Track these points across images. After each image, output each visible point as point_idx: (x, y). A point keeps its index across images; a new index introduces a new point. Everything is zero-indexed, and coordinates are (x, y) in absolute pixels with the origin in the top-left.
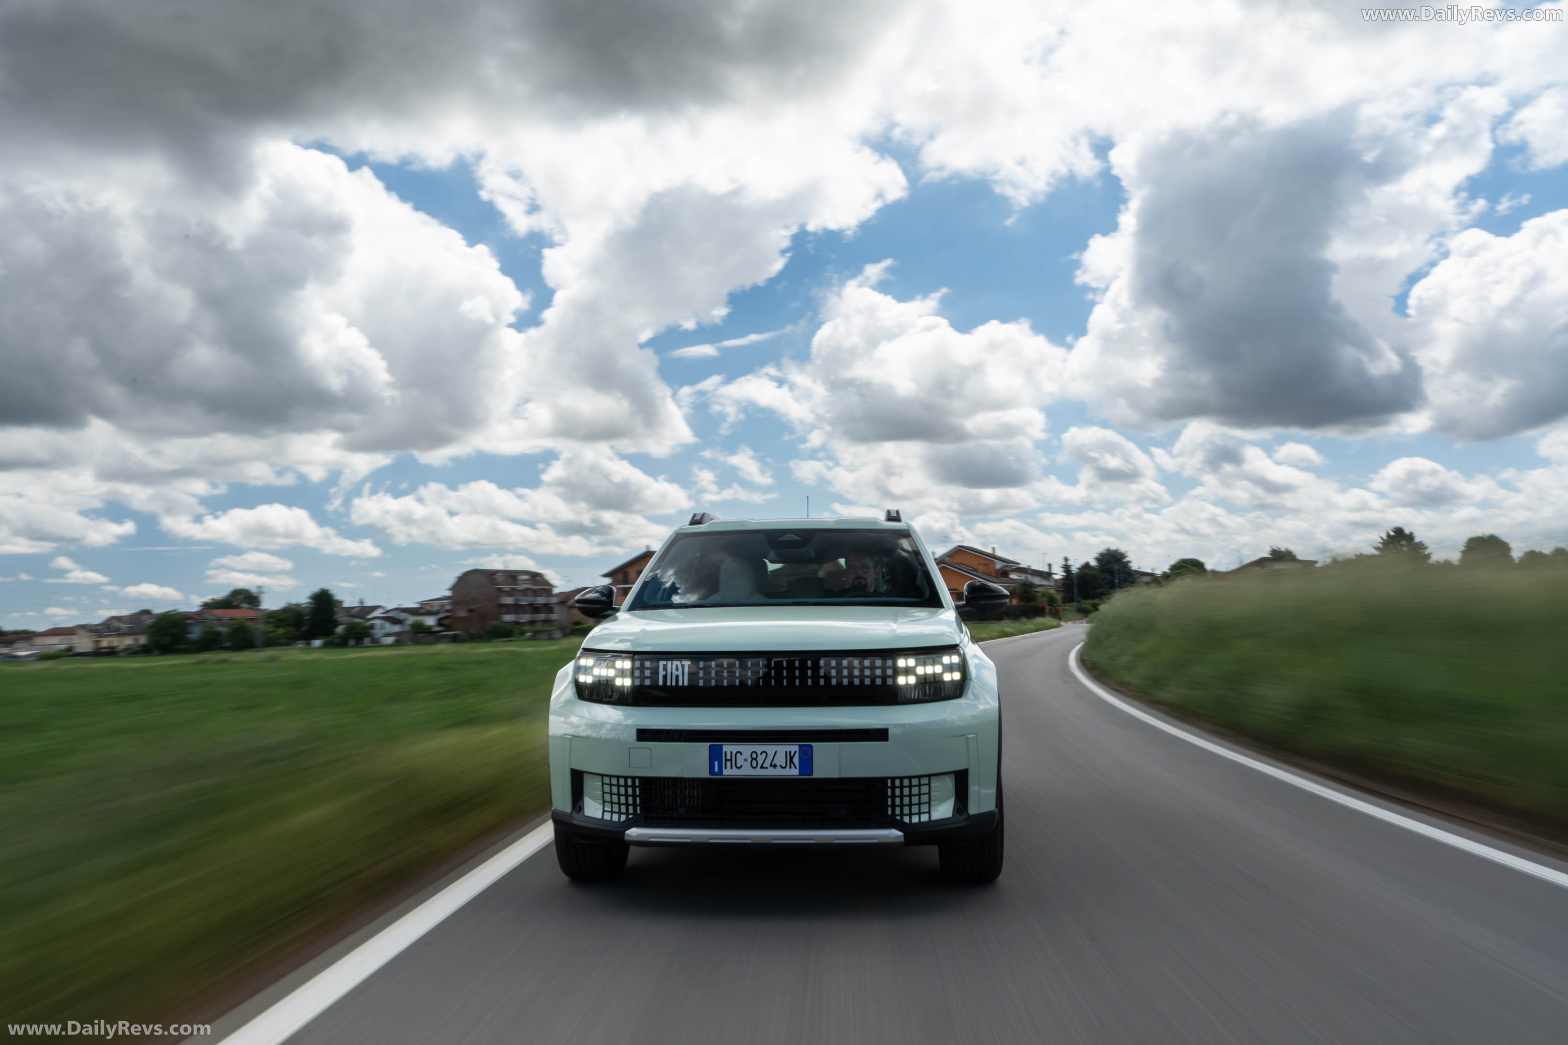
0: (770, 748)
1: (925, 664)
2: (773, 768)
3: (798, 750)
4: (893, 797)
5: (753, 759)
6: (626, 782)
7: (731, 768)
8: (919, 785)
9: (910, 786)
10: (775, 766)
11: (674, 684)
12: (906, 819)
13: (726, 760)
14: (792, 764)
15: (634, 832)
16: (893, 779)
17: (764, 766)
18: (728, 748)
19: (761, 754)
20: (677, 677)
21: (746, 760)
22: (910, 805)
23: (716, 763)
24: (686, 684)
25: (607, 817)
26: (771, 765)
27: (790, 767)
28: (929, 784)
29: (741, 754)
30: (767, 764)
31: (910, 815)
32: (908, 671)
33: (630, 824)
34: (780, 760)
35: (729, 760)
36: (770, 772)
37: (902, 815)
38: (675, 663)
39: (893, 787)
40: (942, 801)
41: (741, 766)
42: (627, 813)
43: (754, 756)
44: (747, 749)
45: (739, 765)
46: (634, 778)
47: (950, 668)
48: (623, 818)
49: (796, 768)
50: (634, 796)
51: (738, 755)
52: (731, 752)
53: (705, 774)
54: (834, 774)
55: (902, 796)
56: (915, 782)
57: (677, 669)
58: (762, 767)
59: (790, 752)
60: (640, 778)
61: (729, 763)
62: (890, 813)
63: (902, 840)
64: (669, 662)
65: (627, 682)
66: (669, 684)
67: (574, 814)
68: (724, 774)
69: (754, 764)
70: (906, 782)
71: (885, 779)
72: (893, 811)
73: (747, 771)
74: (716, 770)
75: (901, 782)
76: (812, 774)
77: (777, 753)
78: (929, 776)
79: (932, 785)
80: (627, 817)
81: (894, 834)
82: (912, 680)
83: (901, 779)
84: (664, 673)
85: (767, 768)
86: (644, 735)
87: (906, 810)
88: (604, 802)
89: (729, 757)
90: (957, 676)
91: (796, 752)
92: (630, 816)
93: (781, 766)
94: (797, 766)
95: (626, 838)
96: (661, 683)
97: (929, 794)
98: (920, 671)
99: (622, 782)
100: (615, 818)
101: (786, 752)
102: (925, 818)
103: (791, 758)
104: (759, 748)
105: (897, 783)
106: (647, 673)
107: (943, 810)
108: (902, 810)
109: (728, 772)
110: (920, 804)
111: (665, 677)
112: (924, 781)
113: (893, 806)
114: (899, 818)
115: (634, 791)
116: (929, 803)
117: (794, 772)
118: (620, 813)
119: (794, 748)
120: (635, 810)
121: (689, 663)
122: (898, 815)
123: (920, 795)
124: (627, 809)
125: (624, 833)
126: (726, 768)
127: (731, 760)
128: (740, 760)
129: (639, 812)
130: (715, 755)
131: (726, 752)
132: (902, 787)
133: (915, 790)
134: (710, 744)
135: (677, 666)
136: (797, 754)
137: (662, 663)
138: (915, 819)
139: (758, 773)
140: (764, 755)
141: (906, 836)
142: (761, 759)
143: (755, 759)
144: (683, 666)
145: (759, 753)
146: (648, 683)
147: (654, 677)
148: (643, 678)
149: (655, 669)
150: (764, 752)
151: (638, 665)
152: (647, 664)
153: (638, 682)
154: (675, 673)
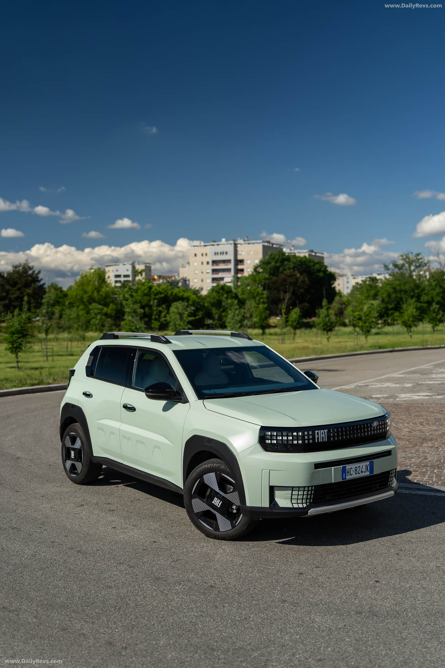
0: (361, 465)
4: (391, 477)
5: (356, 470)
6: (308, 488)
7: (349, 475)
10: (362, 472)
11: (322, 441)
12: (393, 487)
13: (347, 472)
14: (367, 470)
15: (312, 511)
18: (348, 467)
20: (323, 437)
21: (353, 471)
23: (344, 474)
24: (326, 440)
25: (296, 506)
30: (360, 471)
33: (308, 508)
34: (364, 470)
36: (362, 475)
38: (322, 431)
39: (391, 474)
43: (356, 468)
44: (353, 466)
45: (351, 474)
46: (312, 487)
48: (305, 505)
50: (311, 494)
51: (351, 469)
52: (349, 469)
53: (340, 480)
54: (379, 472)
57: (323, 434)
58: (358, 473)
60: (315, 486)
62: (389, 484)
63: (393, 495)
64: (319, 431)
65: (301, 442)
66: (320, 441)
67: (272, 507)
68: (347, 478)
69: (356, 472)
71: (390, 471)
73: (354, 476)
74: (344, 477)
75: (393, 471)
76: (373, 473)
77: (363, 466)
80: (307, 504)
81: (392, 492)
84: (318, 436)
85: (360, 473)
86: (318, 466)
88: (292, 499)
92: (308, 504)
93: (364, 472)
94: (369, 470)
95: (310, 514)
96: (316, 441)
99: (305, 489)
100: (301, 506)
101: (366, 465)
103: (367, 467)
104: (357, 465)
106: (311, 437)
109: (348, 477)
111: (318, 438)
113: (390, 481)
115: (311, 492)
117: (368, 473)
118: (303, 503)
119: (368, 463)
121: (327, 430)
122: (391, 485)
124: (306, 501)
125: (307, 512)
127: (349, 472)
129: (311, 501)
130: (344, 470)
131: (347, 469)
132: (393, 473)
134: (342, 466)
136: (369, 465)
137: (316, 432)
139: (358, 476)
141: (395, 493)
142: (358, 469)
144: (325, 432)
146: (311, 441)
147: (314, 439)
148: (309, 439)
149: (313, 435)
150: (359, 467)
151: (306, 433)
152: (310, 432)
153: (307, 442)
154: (322, 436)
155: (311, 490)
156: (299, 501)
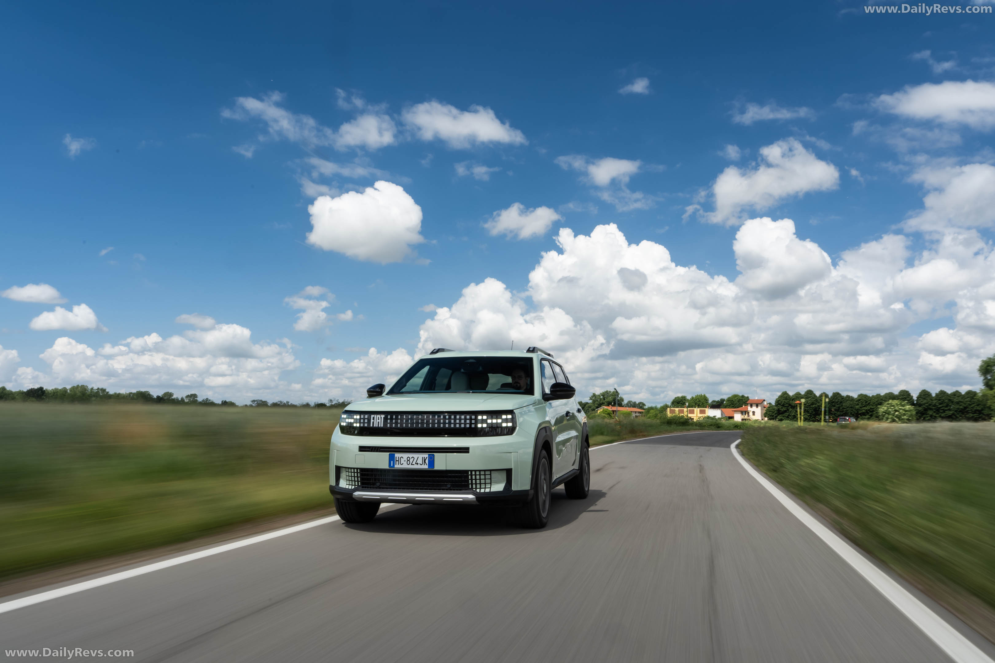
0: (416, 455)
1: (492, 418)
2: (416, 465)
3: (428, 456)
4: (472, 479)
5: (408, 460)
6: (354, 470)
7: (398, 464)
8: (485, 475)
9: (480, 475)
10: (417, 464)
11: (377, 426)
12: (478, 490)
13: (396, 461)
14: (425, 463)
15: (357, 494)
16: (471, 471)
17: (413, 464)
18: (397, 455)
19: (412, 458)
20: (378, 422)
21: (405, 461)
22: (480, 484)
23: (392, 462)
24: (382, 426)
25: (348, 488)
26: (416, 464)
27: (424, 465)
28: (490, 475)
29: (403, 458)
30: (414, 463)
31: (480, 488)
32: (483, 421)
33: (355, 490)
34: (420, 461)
35: (397, 461)
36: (415, 467)
37: (476, 488)
38: (378, 416)
39: (472, 475)
40: (498, 482)
41: (403, 464)
42: (355, 485)
43: (408, 459)
44: (405, 456)
45: (401, 463)
46: (357, 469)
47: (506, 421)
48: (353, 487)
49: (427, 465)
50: (358, 477)
51: (402, 458)
52: (399, 457)
53: (387, 467)
54: (443, 468)
55: (476, 479)
56: (482, 473)
57: (379, 419)
58: (412, 464)
59: (424, 457)
60: (360, 469)
61: (397, 462)
62: (470, 487)
63: (475, 500)
64: (375, 416)
65: (358, 425)
66: (375, 426)
67: (336, 486)
68: (395, 467)
69: (408, 463)
70: (478, 473)
71: (466, 472)
72: (472, 486)
73: (405, 466)
74: (392, 465)
75: (475, 473)
76: (434, 468)
77: (419, 458)
78: (491, 471)
79: (492, 475)
81: (471, 496)
82: (485, 425)
83: (475, 471)
85: (414, 465)
86: (362, 449)
87: (478, 486)
88: (347, 480)
89: (397, 460)
90: (510, 424)
91: (427, 457)
92: (356, 487)
93: (420, 464)
94: (427, 464)
95: (353, 496)
96: (371, 425)
97: (491, 479)
98: (489, 421)
99: (353, 471)
100: (351, 487)
101: (423, 457)
102: (487, 490)
103: (425, 460)
104: (410, 455)
105: (473, 473)
106: (366, 421)
107: (498, 487)
108: (476, 486)
109: (397, 466)
110: (485, 484)
111: (373, 423)
112: (487, 473)
113: (472, 484)
114: (474, 489)
115: (357, 475)
116: (491, 483)
117: (426, 467)
118: (352, 485)
119: (426, 455)
120: (358, 483)
121: (384, 416)
122: (474, 488)
123: (485, 479)
124: (355, 483)
125: (352, 494)
126: (396, 464)
127: (398, 461)
128: (402, 462)
129: (360, 485)
130: (392, 458)
131: (396, 457)
132: (476, 475)
133: (482, 477)
134: (389, 453)
135: (379, 417)
136: (428, 458)
137: (372, 416)
138: (483, 491)
139: (410, 467)
140: (413, 458)
141: (476, 498)
142: (411, 460)
143: (409, 460)
144: (381, 417)
145: (411, 458)
146: (366, 425)
147: (369, 423)
148: (364, 423)
149: (369, 419)
150: (412, 457)
151: (362, 416)
152: (366, 416)
153: (362, 425)
154: (378, 421)
155: (357, 473)
156: (350, 483)
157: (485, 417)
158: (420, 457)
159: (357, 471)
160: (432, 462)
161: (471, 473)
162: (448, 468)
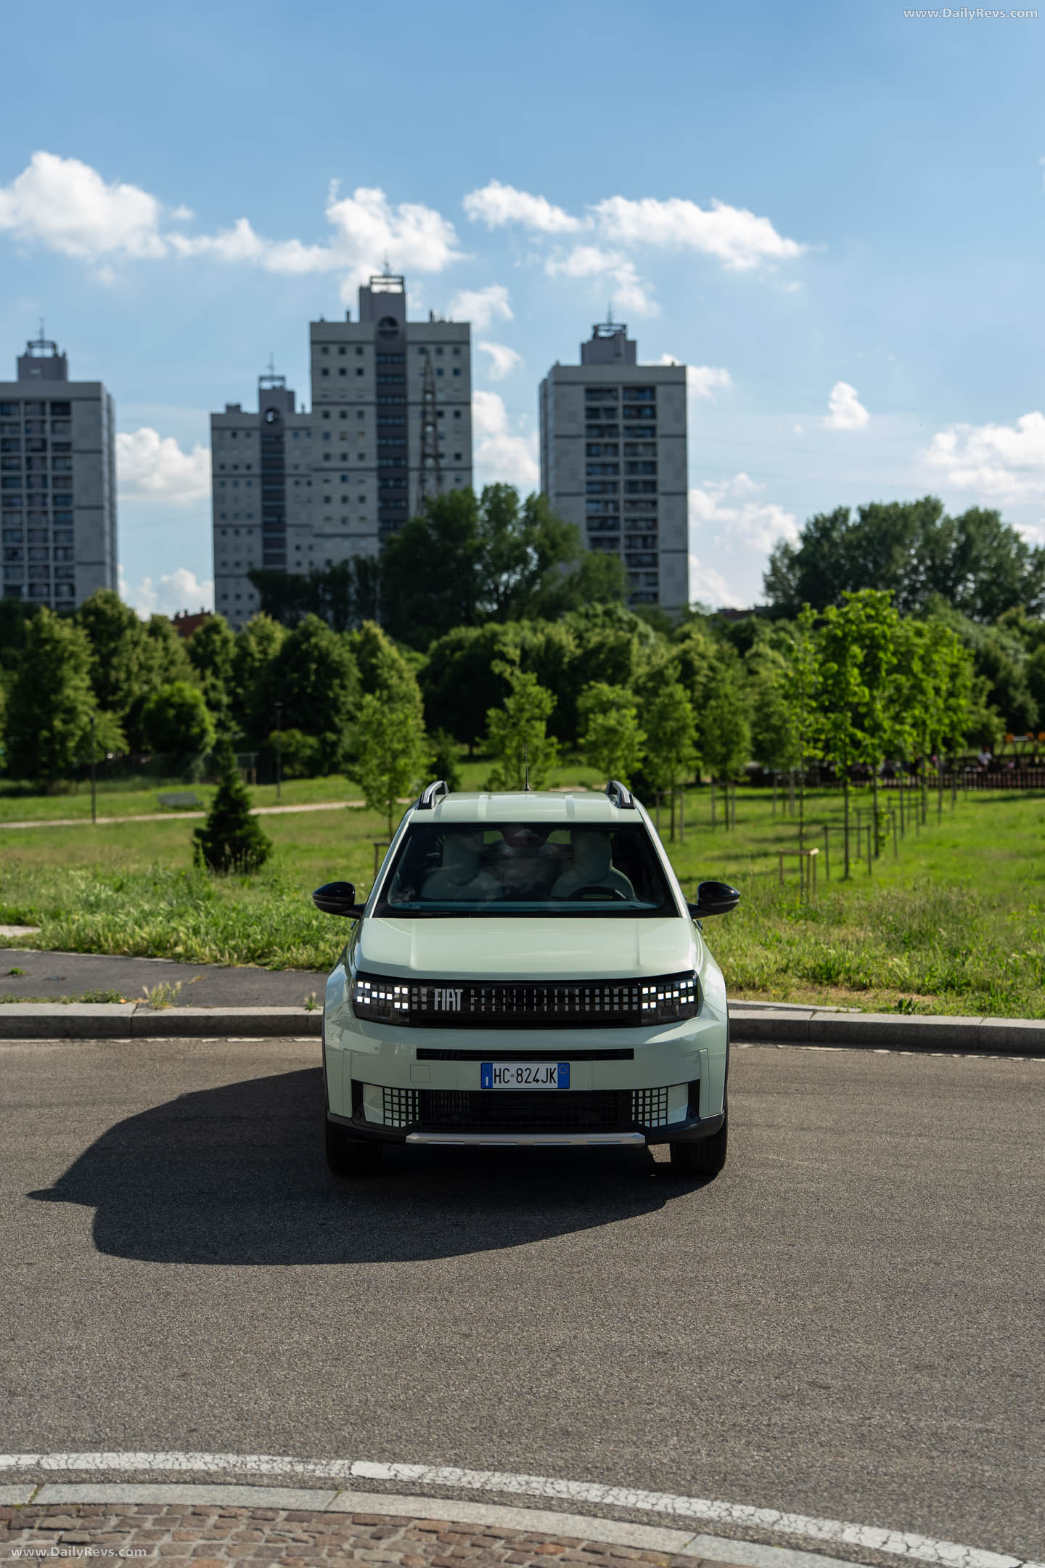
0: (534, 1066)
1: (664, 990)
3: (557, 1067)
4: (637, 1105)
5: (518, 1075)
6: (407, 1093)
7: (500, 1082)
8: (659, 1095)
9: (651, 1097)
10: (537, 1081)
11: (448, 1009)
12: (647, 1124)
13: (496, 1075)
14: (552, 1079)
15: (413, 1138)
16: (637, 1091)
17: (528, 1080)
18: (497, 1066)
19: (526, 1070)
20: (451, 1003)
21: (512, 1076)
22: (651, 1112)
23: (487, 1077)
24: (459, 1009)
25: (388, 1123)
26: (534, 1080)
27: (551, 1082)
28: (667, 1094)
29: (508, 1070)
30: (531, 1079)
31: (651, 1120)
32: (651, 997)
33: (410, 1129)
34: (542, 1076)
35: (498, 1075)
36: (534, 1086)
37: (644, 1120)
38: (448, 991)
39: (637, 1098)
40: (677, 1107)
41: (509, 1080)
42: (407, 1120)
43: (520, 1072)
44: (513, 1066)
45: (506, 1080)
46: (413, 1091)
47: (685, 993)
48: (404, 1124)
49: (555, 1082)
50: (414, 1105)
51: (506, 1071)
52: (500, 1069)
53: (478, 1088)
54: (588, 1087)
55: (644, 1105)
56: (655, 1092)
57: (451, 997)
58: (526, 1082)
59: (551, 1069)
60: (419, 1090)
61: (498, 1078)
62: (634, 1119)
63: (642, 1141)
64: (444, 989)
65: (405, 1006)
66: (443, 1009)
67: (354, 1119)
68: (493, 1087)
69: (520, 1078)
70: (648, 1093)
71: (630, 1091)
72: (637, 1117)
73: (513, 1085)
74: (487, 1084)
75: (644, 1094)
76: (569, 1087)
77: (540, 1070)
78: (667, 1087)
79: (669, 1094)
80: (407, 1123)
81: (637, 1136)
82: (654, 1005)
83: (644, 1090)
84: (440, 999)
85: (530, 1082)
86: (423, 1054)
87: (647, 1116)
88: (385, 1109)
89: (498, 1073)
90: (691, 999)
91: (555, 1069)
92: (410, 1123)
93: (542, 1080)
94: (557, 1080)
95: (408, 1141)
96: (436, 1008)
97: (667, 1102)
98: (661, 996)
99: (403, 1093)
100: (396, 1124)
101: (547, 1069)
102: (662, 1122)
103: (551, 1074)
104: (524, 1065)
105: (641, 1094)
106: (424, 998)
107: (678, 1114)
108: (644, 1117)
109: (497, 1086)
110: (659, 1110)
111: (440, 1003)
112: (663, 1091)
113: (637, 1113)
114: (641, 1123)
115: (414, 1101)
116: (667, 1109)
117: (553, 1086)
118: (400, 1120)
119: (553, 1065)
120: (414, 1117)
121: (461, 991)
122: (641, 1121)
123: (659, 1103)
124: (407, 1117)
125: (402, 1136)
126: (495, 1082)
128: (507, 1077)
129: (418, 1119)
130: (486, 1072)
131: (496, 1069)
132: (644, 1097)
133: (655, 1100)
134: (482, 1061)
135: (451, 992)
136: (557, 1071)
137: (437, 991)
138: (655, 1124)
139: (523, 1086)
140: (528, 1071)
141: (645, 1137)
142: (525, 1075)
143: (521, 1075)
144: (456, 992)
145: (524, 1070)
146: (424, 1007)
147: (430, 1002)
148: (420, 1003)
149: (431, 995)
150: (528, 1068)
151: (415, 991)
152: (424, 990)
153: (415, 1007)
154: (450, 1000)
155: (414, 1098)
156: (396, 1115)
157: (653, 990)
158: (542, 1068)
159: (414, 1094)
160: (564, 1078)
161: (637, 1094)
162: (597, 1088)
